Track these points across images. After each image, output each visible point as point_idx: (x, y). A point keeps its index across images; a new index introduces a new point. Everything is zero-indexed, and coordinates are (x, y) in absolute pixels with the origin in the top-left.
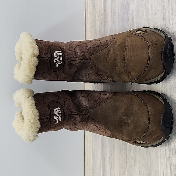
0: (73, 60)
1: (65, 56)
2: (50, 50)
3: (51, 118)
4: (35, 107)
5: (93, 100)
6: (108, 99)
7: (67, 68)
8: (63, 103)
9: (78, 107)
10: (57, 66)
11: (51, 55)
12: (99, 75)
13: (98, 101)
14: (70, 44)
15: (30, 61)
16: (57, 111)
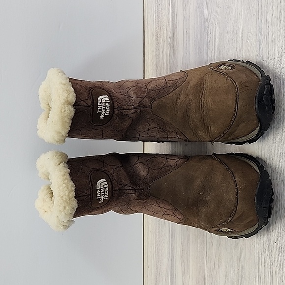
0: (126, 109)
1: (113, 104)
2: (92, 95)
3: (93, 195)
4: (69, 178)
5: (156, 168)
6: (177, 166)
7: (116, 121)
8: (111, 172)
9: (134, 178)
10: (102, 117)
11: (93, 102)
12: (164, 130)
13: (163, 169)
14: (120, 85)
15: (63, 110)
16: (102, 183)
